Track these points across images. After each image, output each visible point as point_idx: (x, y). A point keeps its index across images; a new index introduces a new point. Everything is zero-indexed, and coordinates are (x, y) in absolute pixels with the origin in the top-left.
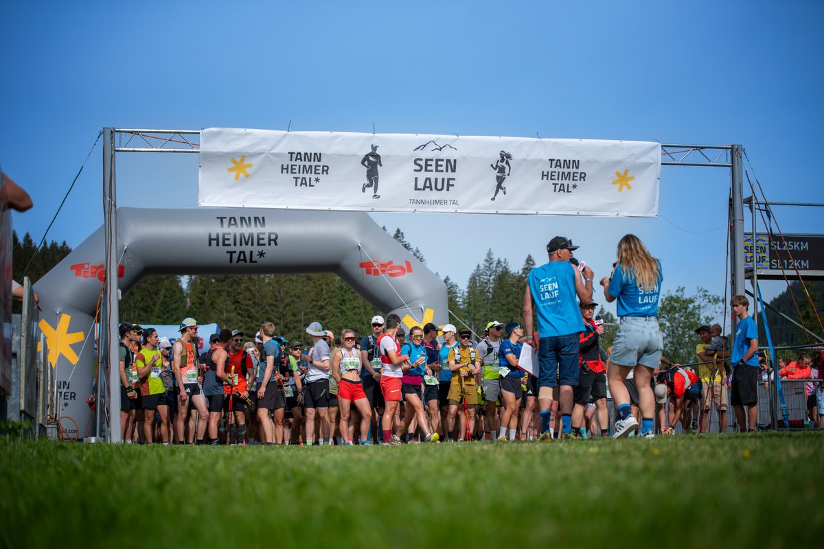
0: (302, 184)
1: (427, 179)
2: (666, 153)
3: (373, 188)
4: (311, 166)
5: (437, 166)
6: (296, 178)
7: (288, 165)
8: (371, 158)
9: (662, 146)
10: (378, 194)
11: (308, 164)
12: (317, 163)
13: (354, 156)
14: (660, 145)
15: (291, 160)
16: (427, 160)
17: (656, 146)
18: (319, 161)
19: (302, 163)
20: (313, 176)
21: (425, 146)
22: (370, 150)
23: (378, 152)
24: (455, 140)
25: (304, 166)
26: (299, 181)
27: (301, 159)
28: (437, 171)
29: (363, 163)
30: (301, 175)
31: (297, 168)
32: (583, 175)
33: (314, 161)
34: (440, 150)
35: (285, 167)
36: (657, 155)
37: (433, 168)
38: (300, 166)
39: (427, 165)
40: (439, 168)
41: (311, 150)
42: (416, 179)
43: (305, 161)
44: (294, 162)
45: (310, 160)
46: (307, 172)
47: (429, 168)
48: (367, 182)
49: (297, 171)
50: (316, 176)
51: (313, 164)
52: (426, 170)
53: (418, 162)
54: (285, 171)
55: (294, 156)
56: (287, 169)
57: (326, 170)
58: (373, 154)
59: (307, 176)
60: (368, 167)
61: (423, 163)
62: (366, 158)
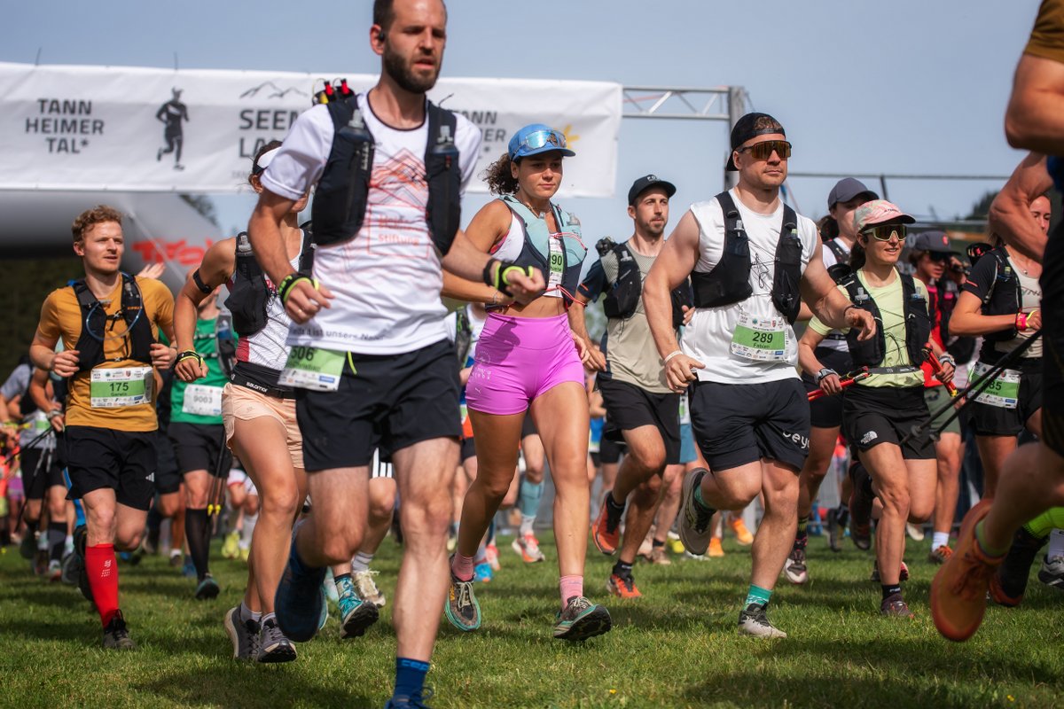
0: (60, 149)
1: (259, 141)
2: (627, 100)
3: (173, 156)
4: (74, 122)
5: (276, 120)
6: (51, 141)
7: (37, 121)
8: (172, 110)
9: (625, 90)
10: (182, 162)
11: (69, 118)
12: (84, 116)
13: (143, 106)
14: (619, 87)
15: (42, 110)
16: (260, 113)
17: (613, 90)
18: (88, 112)
19: (60, 117)
20: (79, 137)
21: (257, 90)
22: (169, 97)
23: (183, 99)
24: (304, 81)
25: (64, 122)
26: (56, 145)
27: (58, 110)
28: (275, 127)
29: (159, 116)
30: (59, 136)
31: (52, 124)
32: (501, 133)
33: (80, 112)
34: (282, 95)
35: (32, 122)
36: (614, 104)
37: (270, 123)
38: (56, 122)
39: (259, 120)
40: (279, 124)
41: (75, 96)
42: (242, 141)
43: (65, 111)
44: (46, 115)
45: (73, 111)
46: (69, 130)
47: (263, 124)
48: (164, 145)
49: (52, 128)
50: (83, 137)
51: (79, 117)
52: (259, 127)
53: (247, 115)
54: (32, 129)
55: (47, 107)
56: (36, 125)
57: (99, 127)
58: (175, 103)
59: (69, 137)
60: (166, 122)
61: (254, 117)
62: (164, 108)
